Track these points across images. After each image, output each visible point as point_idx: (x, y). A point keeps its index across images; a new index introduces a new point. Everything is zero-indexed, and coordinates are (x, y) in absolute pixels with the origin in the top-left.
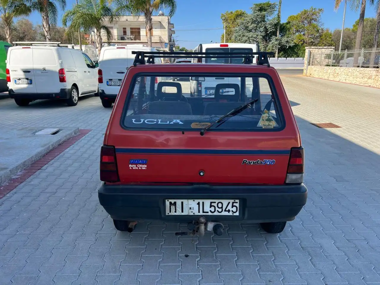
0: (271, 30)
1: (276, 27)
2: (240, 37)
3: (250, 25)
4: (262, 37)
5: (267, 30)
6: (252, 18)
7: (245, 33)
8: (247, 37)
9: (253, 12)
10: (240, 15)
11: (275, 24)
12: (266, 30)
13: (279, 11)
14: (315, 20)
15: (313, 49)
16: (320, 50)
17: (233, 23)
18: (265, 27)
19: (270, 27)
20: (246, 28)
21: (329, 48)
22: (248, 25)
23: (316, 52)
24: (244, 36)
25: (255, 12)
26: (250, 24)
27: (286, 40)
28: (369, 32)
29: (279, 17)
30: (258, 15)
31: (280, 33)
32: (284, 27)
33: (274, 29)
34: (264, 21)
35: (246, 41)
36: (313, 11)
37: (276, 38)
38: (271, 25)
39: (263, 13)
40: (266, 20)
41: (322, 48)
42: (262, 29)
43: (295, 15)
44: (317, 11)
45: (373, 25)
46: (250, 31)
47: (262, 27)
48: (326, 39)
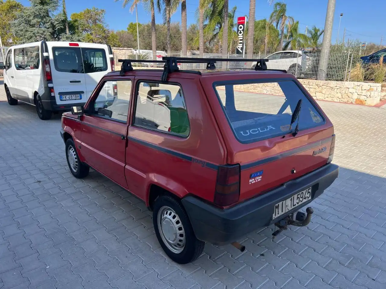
0: (59, 27)
1: (64, 24)
2: (22, 32)
3: (33, 19)
4: (50, 34)
5: (55, 26)
6: (33, 12)
7: (28, 28)
8: (32, 33)
9: (32, 5)
10: (15, 6)
11: (62, 20)
12: (53, 26)
13: (64, 7)
14: (100, 21)
15: (115, 49)
16: (121, 51)
17: (6, 14)
18: (51, 23)
19: (58, 24)
20: (28, 22)
21: (128, 50)
22: (29, 19)
23: (118, 52)
24: (27, 31)
25: (36, 5)
26: (31, 18)
27: (78, 39)
28: (148, 35)
29: (65, 13)
30: (40, 9)
31: (69, 31)
32: (72, 25)
33: (62, 26)
34: (48, 16)
35: (31, 37)
36: (96, 11)
37: (66, 35)
38: (58, 22)
39: (46, 7)
40: (50, 14)
41: (123, 49)
42: (48, 25)
43: (79, 13)
44: (100, 11)
45: (149, 29)
46: (33, 26)
47: (48, 23)
48: (113, 40)
